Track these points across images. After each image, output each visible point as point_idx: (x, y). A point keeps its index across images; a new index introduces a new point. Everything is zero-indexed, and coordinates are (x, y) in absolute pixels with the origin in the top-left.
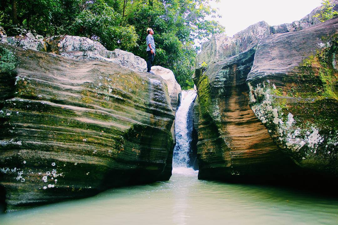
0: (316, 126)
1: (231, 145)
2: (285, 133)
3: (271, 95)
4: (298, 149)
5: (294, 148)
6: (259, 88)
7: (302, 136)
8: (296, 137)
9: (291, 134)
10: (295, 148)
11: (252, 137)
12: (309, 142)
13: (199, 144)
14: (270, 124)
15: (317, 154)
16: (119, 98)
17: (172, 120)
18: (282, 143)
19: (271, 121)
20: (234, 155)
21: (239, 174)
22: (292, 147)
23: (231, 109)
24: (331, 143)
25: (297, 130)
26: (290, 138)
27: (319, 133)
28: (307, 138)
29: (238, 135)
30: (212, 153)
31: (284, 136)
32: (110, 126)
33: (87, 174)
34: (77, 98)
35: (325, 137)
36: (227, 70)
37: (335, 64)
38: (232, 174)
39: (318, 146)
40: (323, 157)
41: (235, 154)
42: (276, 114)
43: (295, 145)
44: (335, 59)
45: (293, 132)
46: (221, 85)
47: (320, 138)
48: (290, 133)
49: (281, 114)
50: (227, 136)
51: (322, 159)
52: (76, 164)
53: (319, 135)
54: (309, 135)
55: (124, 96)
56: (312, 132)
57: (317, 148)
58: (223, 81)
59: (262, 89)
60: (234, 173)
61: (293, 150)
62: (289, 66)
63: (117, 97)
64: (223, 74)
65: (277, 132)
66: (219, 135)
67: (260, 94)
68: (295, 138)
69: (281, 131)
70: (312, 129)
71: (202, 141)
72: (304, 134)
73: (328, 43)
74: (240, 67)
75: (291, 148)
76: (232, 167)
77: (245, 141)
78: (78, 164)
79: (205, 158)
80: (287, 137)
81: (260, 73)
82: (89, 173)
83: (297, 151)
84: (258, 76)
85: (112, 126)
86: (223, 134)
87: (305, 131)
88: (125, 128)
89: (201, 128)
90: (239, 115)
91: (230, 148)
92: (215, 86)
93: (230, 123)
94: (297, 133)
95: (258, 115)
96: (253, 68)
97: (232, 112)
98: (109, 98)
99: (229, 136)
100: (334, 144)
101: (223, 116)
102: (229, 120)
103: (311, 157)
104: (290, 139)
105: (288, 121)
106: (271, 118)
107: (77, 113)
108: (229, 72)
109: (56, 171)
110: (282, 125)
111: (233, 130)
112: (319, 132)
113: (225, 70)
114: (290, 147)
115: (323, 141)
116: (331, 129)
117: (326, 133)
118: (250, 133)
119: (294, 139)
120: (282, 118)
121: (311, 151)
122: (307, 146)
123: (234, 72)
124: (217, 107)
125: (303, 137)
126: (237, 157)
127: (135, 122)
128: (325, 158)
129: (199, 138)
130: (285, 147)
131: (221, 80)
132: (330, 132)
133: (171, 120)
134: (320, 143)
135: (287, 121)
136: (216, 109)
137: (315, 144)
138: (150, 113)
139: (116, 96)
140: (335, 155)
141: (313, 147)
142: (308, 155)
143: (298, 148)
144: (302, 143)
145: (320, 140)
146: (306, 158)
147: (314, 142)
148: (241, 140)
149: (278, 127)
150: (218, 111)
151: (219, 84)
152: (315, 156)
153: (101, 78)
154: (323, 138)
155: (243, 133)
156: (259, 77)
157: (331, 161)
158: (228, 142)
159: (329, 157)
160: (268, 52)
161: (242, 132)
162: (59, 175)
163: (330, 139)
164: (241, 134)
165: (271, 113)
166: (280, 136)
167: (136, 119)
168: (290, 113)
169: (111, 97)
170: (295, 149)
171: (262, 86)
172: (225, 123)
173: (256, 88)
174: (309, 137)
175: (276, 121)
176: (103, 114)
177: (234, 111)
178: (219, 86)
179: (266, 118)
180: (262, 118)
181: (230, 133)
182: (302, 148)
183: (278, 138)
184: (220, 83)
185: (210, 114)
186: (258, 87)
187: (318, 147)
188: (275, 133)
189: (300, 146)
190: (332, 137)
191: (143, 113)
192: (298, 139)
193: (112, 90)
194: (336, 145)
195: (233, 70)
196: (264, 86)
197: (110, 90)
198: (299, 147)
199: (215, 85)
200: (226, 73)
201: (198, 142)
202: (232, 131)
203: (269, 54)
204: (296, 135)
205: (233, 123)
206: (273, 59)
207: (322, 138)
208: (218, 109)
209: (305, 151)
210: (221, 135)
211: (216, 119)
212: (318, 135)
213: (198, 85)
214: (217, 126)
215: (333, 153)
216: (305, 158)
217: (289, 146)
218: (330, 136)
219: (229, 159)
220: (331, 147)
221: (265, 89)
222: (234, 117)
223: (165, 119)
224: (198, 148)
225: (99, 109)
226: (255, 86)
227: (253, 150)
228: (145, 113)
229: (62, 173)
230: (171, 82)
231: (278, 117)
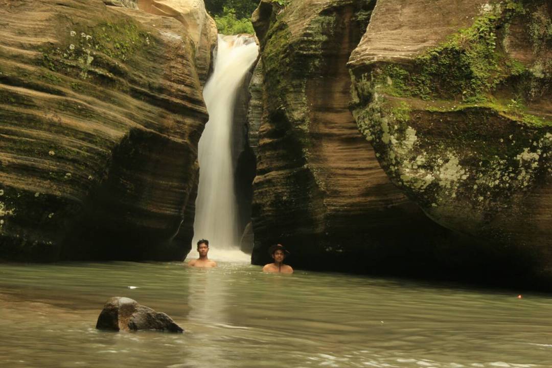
0: (454, 152)
1: (326, 185)
2: (399, 159)
3: (381, 95)
4: (422, 188)
5: (415, 184)
6: (364, 81)
7: (428, 167)
8: (419, 167)
9: (410, 162)
10: (418, 185)
11: (373, 171)
12: (442, 176)
13: (258, 181)
14: (377, 143)
15: (457, 199)
16: (105, 74)
17: (203, 124)
18: (394, 175)
19: (380, 138)
20: (333, 208)
21: (341, 251)
22: (412, 182)
23: (335, 106)
24: (485, 182)
25: (421, 156)
26: (408, 168)
27: (460, 163)
28: (439, 170)
29: (345, 165)
30: (286, 202)
31: (398, 163)
32: (92, 130)
33: (50, 217)
34: (33, 74)
35: (470, 171)
36: (332, 19)
37: (507, 44)
38: (327, 250)
39: (458, 185)
40: (471, 205)
41: (335, 206)
42: (386, 128)
43: (416, 180)
44: (509, 34)
45: (414, 159)
46: (315, 50)
47: (463, 172)
48: (408, 160)
49: (394, 128)
50: (320, 165)
51: (468, 209)
52: (37, 195)
53: (460, 166)
54: (442, 165)
55: (114, 70)
56: (447, 161)
57: (456, 188)
58: (320, 41)
59: (369, 83)
60: (331, 248)
61: (414, 189)
62: (421, 46)
63: (101, 73)
64: (322, 25)
65: (387, 157)
66: (304, 161)
67: (366, 90)
68: (416, 169)
69: (393, 156)
70: (448, 156)
71: (266, 175)
72: (433, 163)
73: (498, 6)
74: (360, 14)
75: (410, 185)
76: (327, 234)
77: (359, 178)
78: (40, 194)
79: (270, 214)
80: (403, 165)
81: (368, 55)
82: (53, 214)
83: (421, 191)
84: (365, 60)
85: (96, 130)
86: (313, 160)
87: (435, 158)
88: (116, 134)
89: (265, 145)
90: (351, 120)
91: (324, 192)
92: (301, 52)
93: (330, 137)
94: (420, 160)
95: (361, 126)
96: (363, 40)
97: (337, 112)
98: (86, 74)
99: (325, 165)
100: (490, 184)
101: (315, 121)
102: (327, 131)
103: (447, 203)
104: (407, 170)
105: (407, 139)
106: (379, 133)
107: (37, 102)
108: (335, 22)
109: (3, 206)
110: (395, 145)
111: (335, 152)
112: (459, 161)
113: (327, 17)
114: (409, 183)
115: (468, 178)
116: (482, 159)
117: (473, 165)
118: (370, 162)
119: (415, 171)
120: (396, 135)
121: (447, 192)
122: (438, 184)
123: (347, 24)
124: (304, 98)
125: (432, 169)
126: (339, 211)
127: (133, 124)
128: (474, 208)
129: (260, 167)
130: (400, 183)
131: (317, 39)
132: (481, 163)
133: (200, 123)
134: (461, 181)
135: (405, 140)
136: (300, 104)
137: (452, 182)
138: (159, 106)
139: (99, 71)
140: (493, 204)
141: (449, 186)
142: (441, 199)
143: (422, 186)
144: (429, 178)
145: (461, 176)
146: (438, 204)
147: (450, 178)
148: (350, 175)
149: (389, 149)
150: (304, 109)
151: (311, 48)
152: (455, 202)
153: (73, 33)
154: (468, 173)
155: (356, 160)
156: (365, 62)
157: (486, 215)
158: (322, 178)
159: (483, 207)
160: (396, 10)
161: (354, 157)
162: (8, 213)
163: (481, 175)
164: (352, 162)
165: (379, 125)
166: (392, 164)
167: (133, 117)
168: (410, 128)
169: (90, 72)
170: (417, 187)
171: (369, 79)
172: (318, 137)
173: (360, 80)
174: (441, 169)
175: (385, 138)
176: (79, 107)
177: (340, 112)
178: (311, 52)
179: (373, 133)
180: (367, 131)
181: (329, 158)
182: (428, 186)
183: (389, 168)
184: (313, 46)
185: (287, 114)
186: (363, 78)
187: (459, 187)
188: (386, 159)
189: (424, 182)
190: (484, 173)
191: (147, 107)
192: (422, 171)
193: (92, 58)
194: (492, 186)
195: (344, 20)
196: (373, 78)
197: (90, 59)
198: (423, 184)
199: (301, 49)
200: (329, 24)
201: (257, 177)
202: (333, 156)
203: (396, 15)
204: (419, 163)
205: (337, 138)
206: (400, 26)
207: (466, 172)
208: (304, 104)
209: (434, 193)
210: (307, 163)
211: (300, 127)
212: (457, 166)
213: (264, 40)
214: (300, 142)
215: (488, 200)
216: (436, 205)
217: (407, 182)
218: (481, 171)
219: (321, 216)
220: (484, 189)
221: (373, 84)
222: (339, 125)
223: (189, 121)
224: (255, 191)
225: (72, 97)
226: (359, 77)
227: (373, 198)
228: (149, 107)
229: (13, 210)
230: (195, 19)
231: (388, 133)
